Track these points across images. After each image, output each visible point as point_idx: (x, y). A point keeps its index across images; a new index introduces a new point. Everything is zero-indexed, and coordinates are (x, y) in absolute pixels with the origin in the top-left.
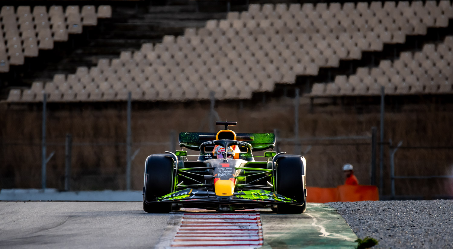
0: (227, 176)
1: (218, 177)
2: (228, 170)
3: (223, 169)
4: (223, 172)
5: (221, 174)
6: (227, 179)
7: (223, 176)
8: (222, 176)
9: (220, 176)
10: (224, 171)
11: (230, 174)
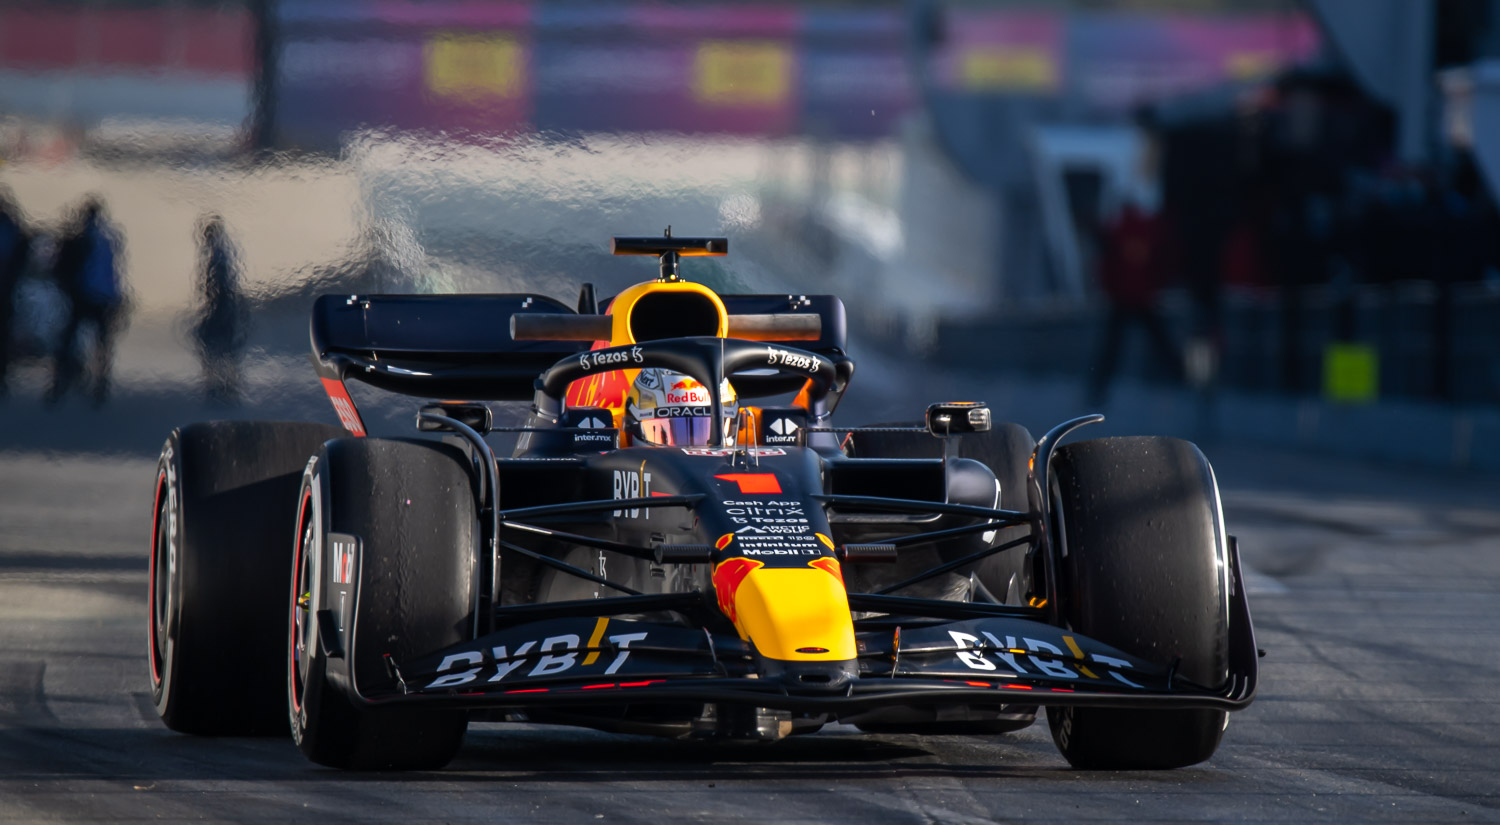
0: (792, 548)
1: (746, 552)
2: (783, 508)
3: (753, 507)
4: (759, 526)
5: (752, 533)
6: (800, 562)
7: (772, 549)
8: (762, 549)
9: (751, 549)
10: (763, 514)
11: (803, 535)
